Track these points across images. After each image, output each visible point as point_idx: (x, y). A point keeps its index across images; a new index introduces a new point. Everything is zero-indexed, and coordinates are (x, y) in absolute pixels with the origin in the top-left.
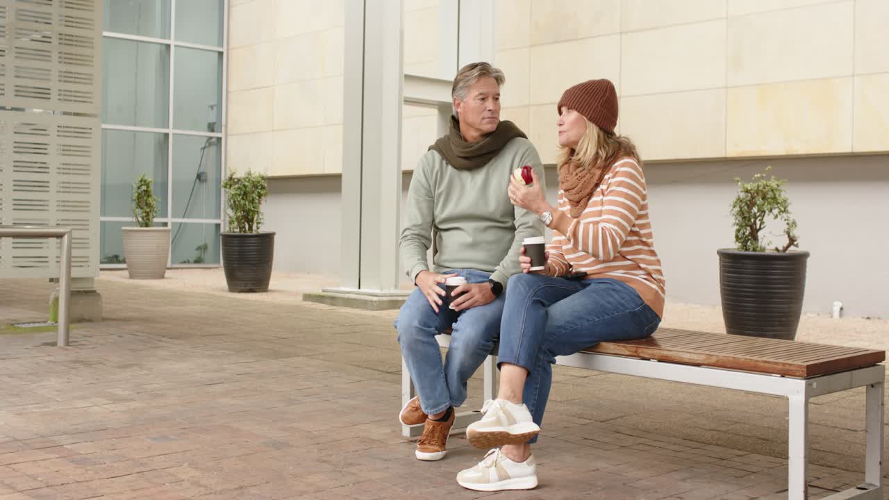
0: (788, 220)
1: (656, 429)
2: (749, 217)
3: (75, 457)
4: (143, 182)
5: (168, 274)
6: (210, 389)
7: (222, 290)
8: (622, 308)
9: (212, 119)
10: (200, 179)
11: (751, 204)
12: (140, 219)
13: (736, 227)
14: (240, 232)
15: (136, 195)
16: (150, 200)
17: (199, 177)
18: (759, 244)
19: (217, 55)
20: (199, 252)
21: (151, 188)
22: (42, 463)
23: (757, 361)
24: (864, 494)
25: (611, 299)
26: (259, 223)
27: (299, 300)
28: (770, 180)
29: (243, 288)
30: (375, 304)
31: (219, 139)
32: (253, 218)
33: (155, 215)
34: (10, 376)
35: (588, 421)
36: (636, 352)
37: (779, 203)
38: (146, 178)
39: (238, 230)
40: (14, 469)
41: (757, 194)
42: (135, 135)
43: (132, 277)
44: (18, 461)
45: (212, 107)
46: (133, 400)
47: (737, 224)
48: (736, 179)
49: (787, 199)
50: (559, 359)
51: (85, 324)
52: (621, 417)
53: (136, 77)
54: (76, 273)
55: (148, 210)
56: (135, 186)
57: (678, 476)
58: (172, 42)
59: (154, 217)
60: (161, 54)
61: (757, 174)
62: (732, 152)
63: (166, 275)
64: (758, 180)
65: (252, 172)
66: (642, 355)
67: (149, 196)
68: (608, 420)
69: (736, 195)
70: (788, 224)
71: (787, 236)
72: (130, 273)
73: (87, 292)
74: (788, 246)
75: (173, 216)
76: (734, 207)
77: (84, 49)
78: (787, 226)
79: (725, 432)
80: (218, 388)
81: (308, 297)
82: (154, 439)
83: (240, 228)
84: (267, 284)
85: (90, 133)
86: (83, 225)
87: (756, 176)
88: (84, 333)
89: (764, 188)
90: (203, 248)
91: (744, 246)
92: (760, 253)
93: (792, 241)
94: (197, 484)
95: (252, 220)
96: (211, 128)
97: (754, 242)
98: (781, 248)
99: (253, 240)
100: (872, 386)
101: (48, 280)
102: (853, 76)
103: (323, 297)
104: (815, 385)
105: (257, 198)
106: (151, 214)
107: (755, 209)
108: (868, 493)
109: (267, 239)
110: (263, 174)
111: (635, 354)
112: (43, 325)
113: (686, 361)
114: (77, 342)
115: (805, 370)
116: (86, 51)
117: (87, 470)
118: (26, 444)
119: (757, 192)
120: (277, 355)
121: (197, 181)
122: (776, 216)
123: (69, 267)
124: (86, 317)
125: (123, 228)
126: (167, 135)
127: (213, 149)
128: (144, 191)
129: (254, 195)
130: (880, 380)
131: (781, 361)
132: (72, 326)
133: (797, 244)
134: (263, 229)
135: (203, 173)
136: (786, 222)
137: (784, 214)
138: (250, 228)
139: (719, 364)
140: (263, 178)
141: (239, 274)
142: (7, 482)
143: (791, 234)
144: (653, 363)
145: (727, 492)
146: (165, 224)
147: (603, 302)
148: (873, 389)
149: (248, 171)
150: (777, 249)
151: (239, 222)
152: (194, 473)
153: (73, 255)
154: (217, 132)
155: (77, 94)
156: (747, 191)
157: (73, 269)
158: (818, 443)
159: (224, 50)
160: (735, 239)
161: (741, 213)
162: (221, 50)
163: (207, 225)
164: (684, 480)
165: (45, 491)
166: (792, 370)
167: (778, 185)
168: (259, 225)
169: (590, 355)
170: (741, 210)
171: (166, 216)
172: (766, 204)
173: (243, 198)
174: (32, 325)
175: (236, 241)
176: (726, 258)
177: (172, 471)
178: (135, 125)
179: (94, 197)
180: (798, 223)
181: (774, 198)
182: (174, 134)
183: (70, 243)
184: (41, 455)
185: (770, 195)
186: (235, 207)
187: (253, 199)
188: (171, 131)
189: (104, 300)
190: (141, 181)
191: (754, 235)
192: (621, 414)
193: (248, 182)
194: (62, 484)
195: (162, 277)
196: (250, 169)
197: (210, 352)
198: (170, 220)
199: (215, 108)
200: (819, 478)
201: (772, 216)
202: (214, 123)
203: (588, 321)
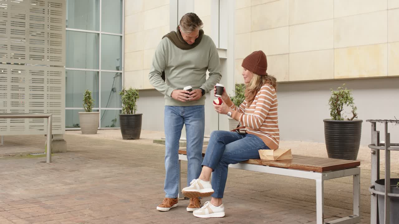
0: (353, 106)
1: (282, 195)
2: (336, 106)
3: (45, 206)
4: (88, 93)
5: (98, 132)
6: (105, 179)
7: (120, 139)
8: (255, 146)
9: (118, 65)
10: (113, 91)
11: (337, 100)
12: (86, 109)
13: (331, 110)
14: (127, 114)
15: (84, 98)
16: (90, 100)
17: (113, 90)
18: (341, 117)
19: (120, 37)
20: (113, 122)
21: (91, 95)
22: (31, 208)
23: (304, 166)
24: (352, 219)
25: (251, 143)
26: (135, 110)
27: (151, 143)
28: (345, 89)
29: (129, 138)
30: (183, 144)
31: (121, 73)
32: (133, 108)
33: (92, 107)
34: (25, 175)
35: (255, 192)
36: (261, 163)
37: (349, 99)
38: (88, 91)
39: (126, 113)
40: (21, 211)
41: (340, 95)
42: (86, 72)
43: (83, 133)
44: (23, 207)
45: (118, 60)
46: (73, 184)
47: (331, 109)
48: (331, 89)
49: (352, 98)
50: (230, 166)
51: (59, 154)
52: (269, 190)
53: (86, 47)
54: (54, 132)
55: (89, 105)
56: (84, 94)
57: (282, 213)
58: (100, 32)
59: (92, 108)
60: (95, 37)
61: (339, 87)
62: (337, 77)
63: (97, 133)
64: (340, 89)
65: (132, 89)
66: (263, 164)
67: (90, 99)
68: (264, 191)
69: (330, 96)
70: (353, 108)
71: (352, 113)
72: (82, 132)
73: (60, 140)
74: (353, 118)
75: (101, 107)
76: (330, 101)
77: (58, 39)
78: (353, 109)
79: (310, 196)
80: (108, 180)
81: (155, 141)
82: (78, 199)
83: (127, 112)
84: (139, 136)
85: (61, 74)
86: (59, 112)
87: (339, 88)
88: (59, 157)
89: (343, 93)
90: (115, 121)
91: (335, 118)
92: (342, 121)
93: (355, 115)
94: (91, 216)
95: (132, 109)
96: (118, 69)
97: (339, 116)
98: (350, 118)
99: (133, 117)
100: (355, 176)
101: (44, 135)
102: (388, 43)
103: (161, 141)
104: (326, 175)
105: (134, 99)
106: (91, 107)
107: (339, 102)
108: (354, 218)
109: (139, 117)
110: (137, 89)
111: (260, 164)
112: (42, 154)
113: (279, 166)
114: (54, 161)
115: (322, 169)
116: (59, 40)
117: (49, 211)
118: (27, 201)
119: (340, 94)
120: (136, 166)
121: (112, 91)
122: (348, 105)
123: (51, 130)
124: (60, 151)
125: (79, 113)
126: (98, 72)
127: (119, 77)
128: (88, 96)
129: (133, 98)
130: (358, 173)
131: (314, 166)
132: (52, 154)
133: (357, 117)
134: (137, 113)
135: (114, 88)
136: (352, 107)
137: (351, 104)
138: (132, 112)
139: (291, 167)
140: (137, 90)
141: (127, 131)
142: (17, 215)
143: (354, 113)
144: (268, 167)
145: (300, 219)
146: (98, 111)
147: (247, 144)
148: (355, 177)
149: (130, 88)
150: (348, 119)
151: (127, 110)
152: (90, 212)
153: (52, 125)
154: (120, 70)
155: (55, 58)
156: (335, 94)
157: (52, 131)
158: (347, 200)
159: (123, 35)
160: (330, 115)
161: (333, 104)
162: (121, 35)
163: (116, 110)
164: (285, 214)
165: (31, 218)
166: (317, 169)
167: (349, 92)
168: (135, 111)
169: (244, 164)
170: (332, 103)
171: (98, 107)
172: (343, 100)
173: (128, 100)
174: (38, 154)
175: (126, 118)
176: (326, 123)
177: (82, 211)
178: (86, 68)
179: (63, 100)
180: (357, 108)
181: (347, 97)
182: (101, 72)
183: (51, 120)
184: (33, 205)
185: (345, 96)
186: (125, 103)
187: (133, 100)
188: (100, 70)
189: (67, 143)
190: (87, 92)
191: (339, 113)
192: (270, 189)
193: (130, 92)
194: (38, 216)
195: (96, 133)
196: (131, 87)
197: (108, 165)
198: (100, 109)
199: (119, 60)
200: (341, 214)
201: (346, 105)
202: (119, 67)
203: (241, 151)
